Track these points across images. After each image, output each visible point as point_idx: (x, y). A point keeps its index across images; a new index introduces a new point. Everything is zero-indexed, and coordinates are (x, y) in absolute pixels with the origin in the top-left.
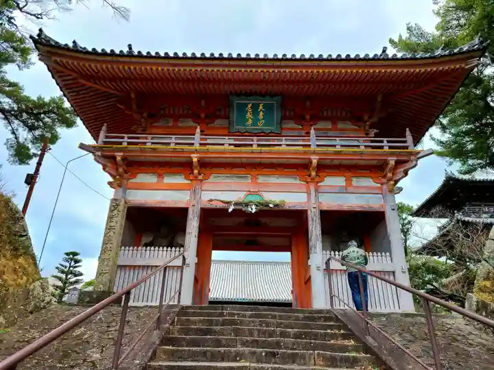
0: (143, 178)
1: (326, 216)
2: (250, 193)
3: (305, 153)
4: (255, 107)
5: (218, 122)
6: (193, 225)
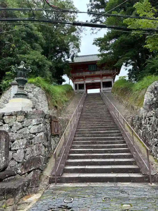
0: (77, 80)
1: (103, 83)
2: (92, 81)
3: (100, 74)
4: (92, 66)
5: (86, 69)
6: (85, 86)
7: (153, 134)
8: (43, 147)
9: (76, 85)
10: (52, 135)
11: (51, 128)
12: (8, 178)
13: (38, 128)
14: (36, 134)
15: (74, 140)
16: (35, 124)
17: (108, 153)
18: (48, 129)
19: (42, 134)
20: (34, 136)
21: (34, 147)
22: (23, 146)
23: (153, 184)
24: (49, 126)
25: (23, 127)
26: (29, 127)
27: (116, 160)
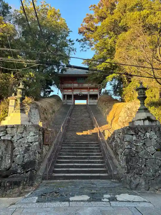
0: (65, 91)
1: (90, 95)
2: (80, 92)
3: (87, 87)
6: (73, 97)
7: (120, 145)
8: (38, 153)
9: (64, 96)
10: (44, 144)
11: (43, 139)
12: (13, 175)
13: (34, 138)
14: (33, 143)
15: (62, 149)
16: (33, 135)
17: (87, 159)
18: (41, 139)
19: (37, 143)
20: (31, 144)
21: (31, 153)
22: (22, 152)
23: (114, 180)
24: (42, 137)
25: (23, 137)
26: (27, 138)
27: (92, 164)
